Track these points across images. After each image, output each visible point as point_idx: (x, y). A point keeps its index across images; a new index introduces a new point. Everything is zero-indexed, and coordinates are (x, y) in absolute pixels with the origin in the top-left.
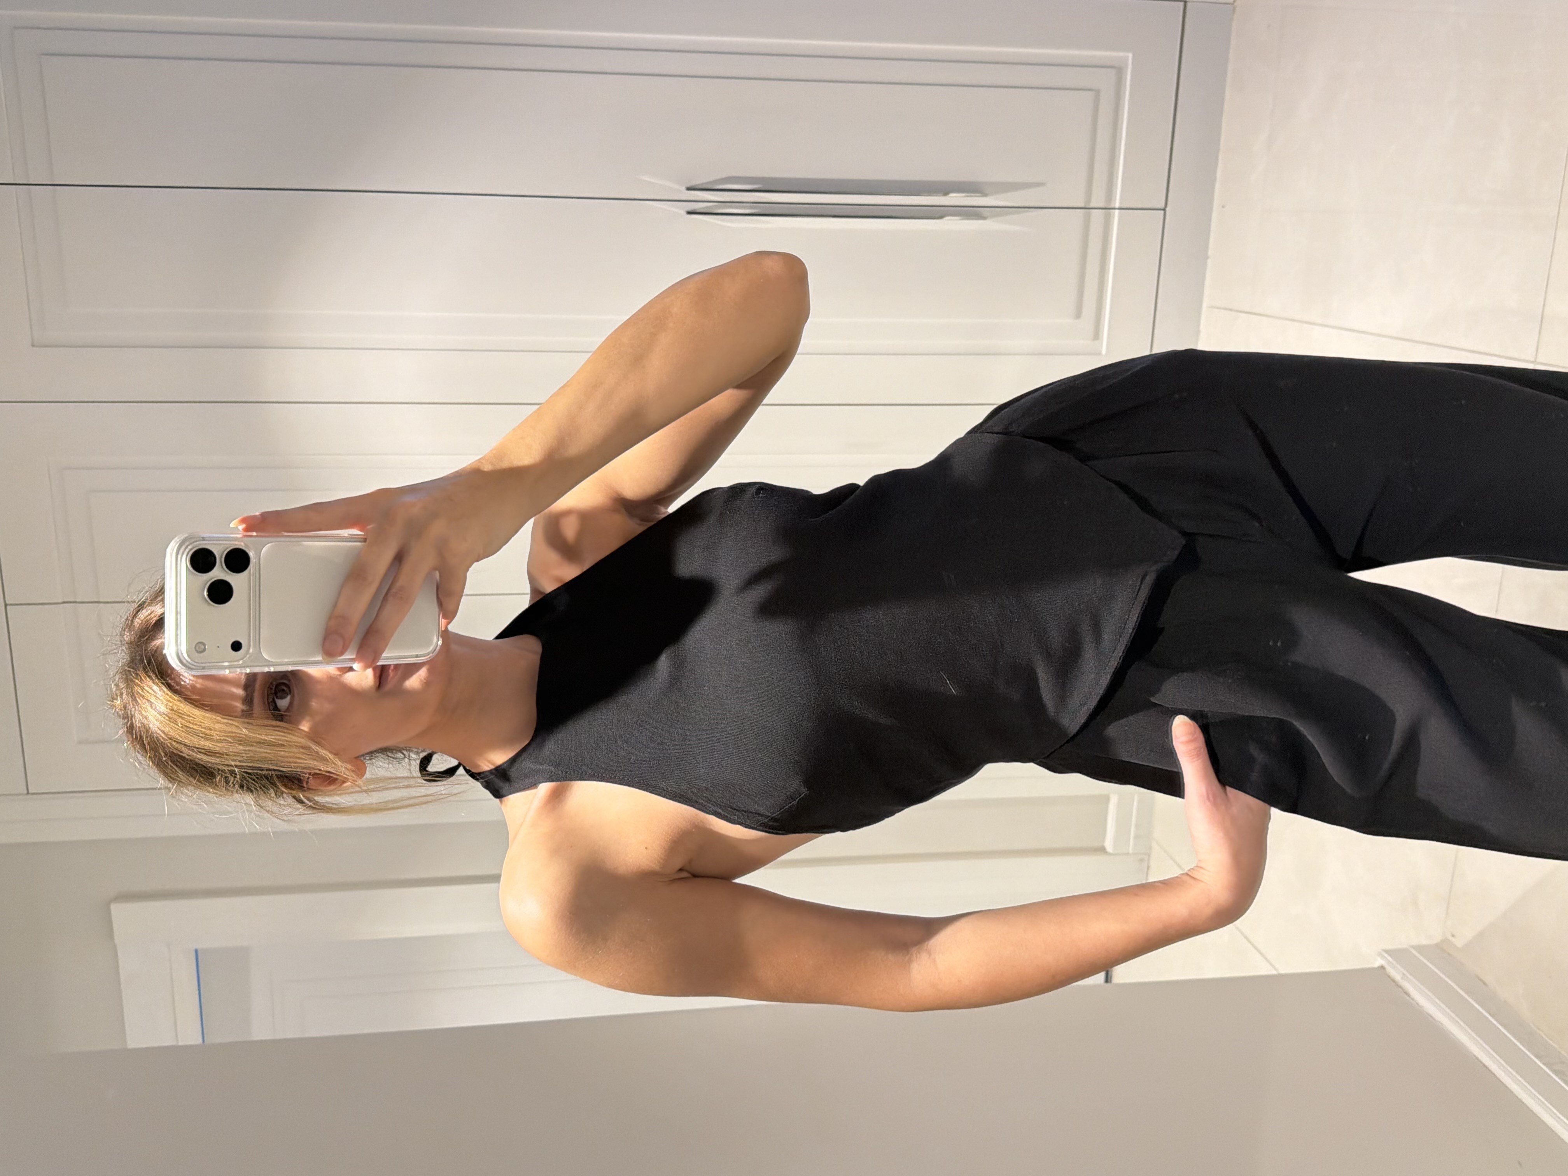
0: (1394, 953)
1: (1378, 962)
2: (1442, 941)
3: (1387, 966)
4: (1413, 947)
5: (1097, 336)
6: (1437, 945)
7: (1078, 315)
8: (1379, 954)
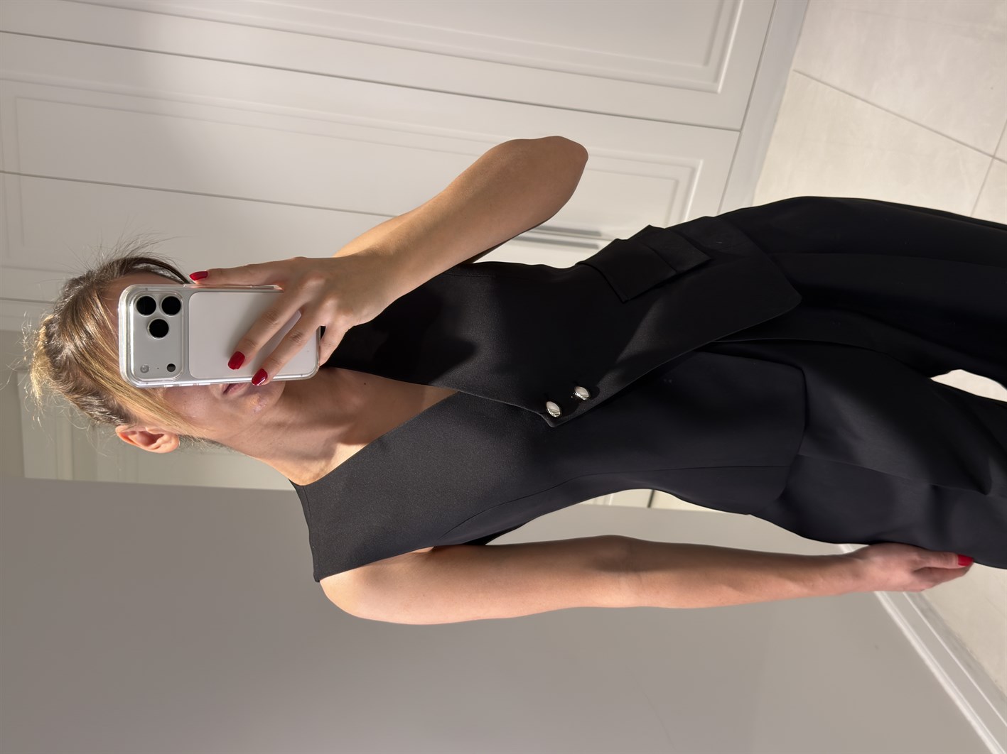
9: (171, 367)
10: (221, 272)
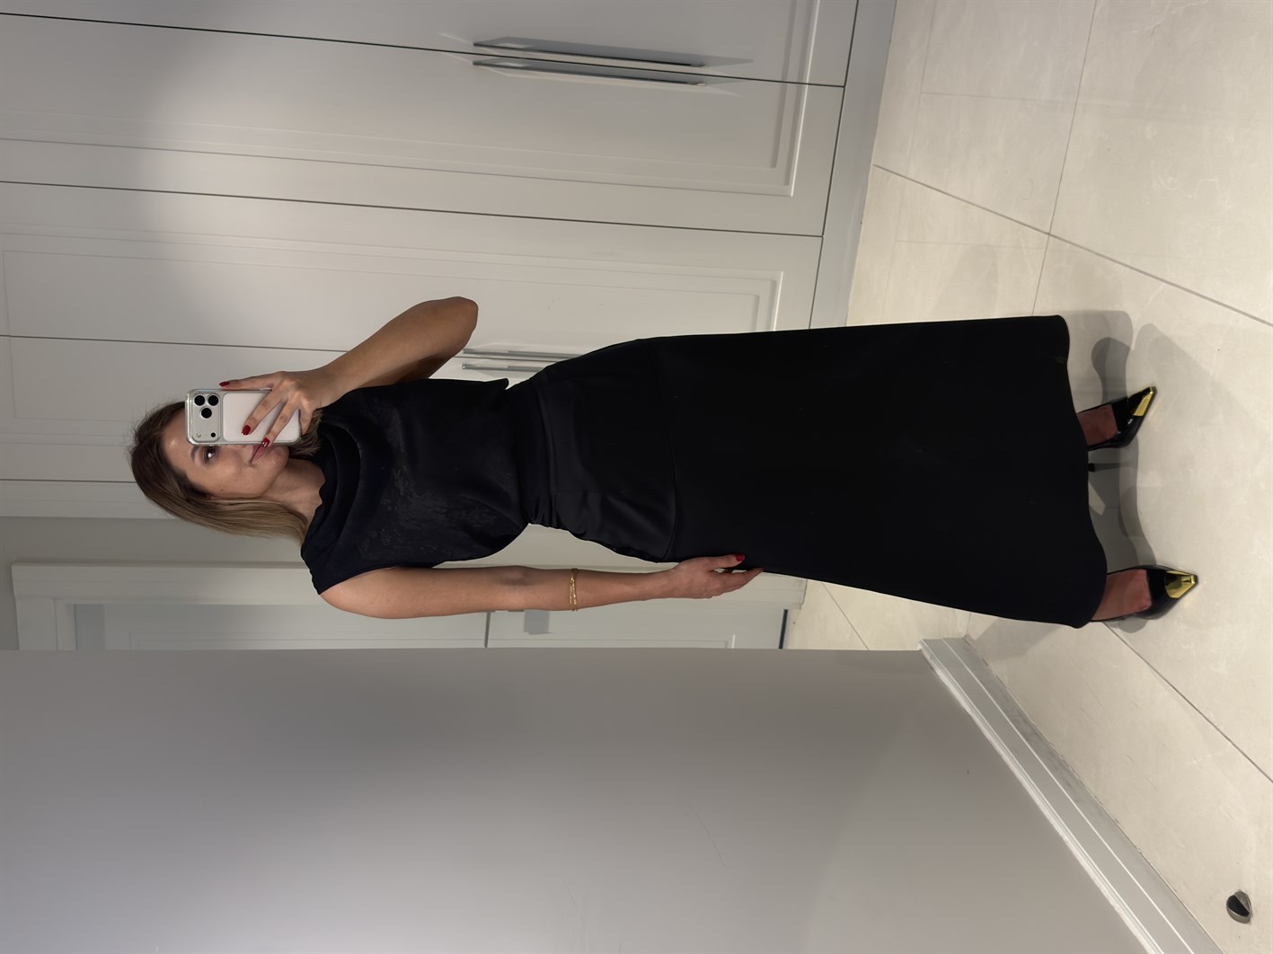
0: (929, 642)
1: (919, 647)
2: (966, 636)
3: (923, 651)
4: (944, 639)
5: (787, 182)
6: (963, 639)
7: (774, 164)
8: (921, 643)
9: (213, 435)
10: (236, 381)
